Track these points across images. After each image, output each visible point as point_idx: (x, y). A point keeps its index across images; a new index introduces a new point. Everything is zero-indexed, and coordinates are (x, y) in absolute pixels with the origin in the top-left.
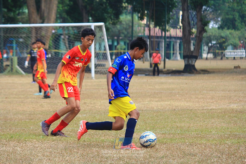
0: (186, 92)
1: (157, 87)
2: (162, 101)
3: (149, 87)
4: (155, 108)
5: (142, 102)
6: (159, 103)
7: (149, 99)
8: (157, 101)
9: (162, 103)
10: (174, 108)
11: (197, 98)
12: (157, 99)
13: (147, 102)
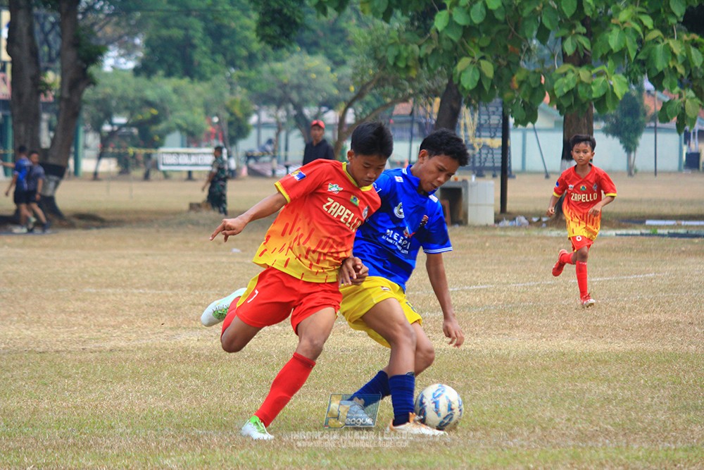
11: (63, 311)
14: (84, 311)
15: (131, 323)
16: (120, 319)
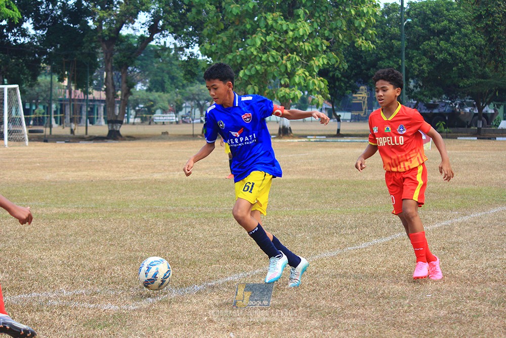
0: (107, 160)
1: (75, 155)
2: (80, 170)
3: (67, 156)
4: (71, 179)
5: (57, 173)
6: (76, 173)
7: (65, 169)
8: (73, 172)
9: (79, 173)
10: (92, 178)
11: (118, 167)
12: (74, 169)
13: (63, 173)
14: (125, 167)
15: (139, 171)
16: (136, 170)
